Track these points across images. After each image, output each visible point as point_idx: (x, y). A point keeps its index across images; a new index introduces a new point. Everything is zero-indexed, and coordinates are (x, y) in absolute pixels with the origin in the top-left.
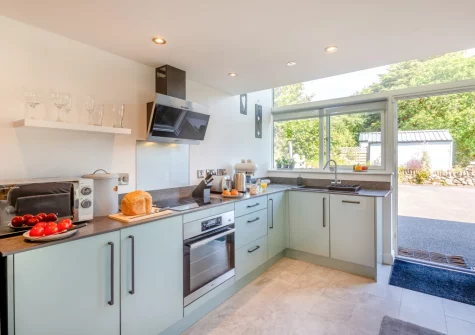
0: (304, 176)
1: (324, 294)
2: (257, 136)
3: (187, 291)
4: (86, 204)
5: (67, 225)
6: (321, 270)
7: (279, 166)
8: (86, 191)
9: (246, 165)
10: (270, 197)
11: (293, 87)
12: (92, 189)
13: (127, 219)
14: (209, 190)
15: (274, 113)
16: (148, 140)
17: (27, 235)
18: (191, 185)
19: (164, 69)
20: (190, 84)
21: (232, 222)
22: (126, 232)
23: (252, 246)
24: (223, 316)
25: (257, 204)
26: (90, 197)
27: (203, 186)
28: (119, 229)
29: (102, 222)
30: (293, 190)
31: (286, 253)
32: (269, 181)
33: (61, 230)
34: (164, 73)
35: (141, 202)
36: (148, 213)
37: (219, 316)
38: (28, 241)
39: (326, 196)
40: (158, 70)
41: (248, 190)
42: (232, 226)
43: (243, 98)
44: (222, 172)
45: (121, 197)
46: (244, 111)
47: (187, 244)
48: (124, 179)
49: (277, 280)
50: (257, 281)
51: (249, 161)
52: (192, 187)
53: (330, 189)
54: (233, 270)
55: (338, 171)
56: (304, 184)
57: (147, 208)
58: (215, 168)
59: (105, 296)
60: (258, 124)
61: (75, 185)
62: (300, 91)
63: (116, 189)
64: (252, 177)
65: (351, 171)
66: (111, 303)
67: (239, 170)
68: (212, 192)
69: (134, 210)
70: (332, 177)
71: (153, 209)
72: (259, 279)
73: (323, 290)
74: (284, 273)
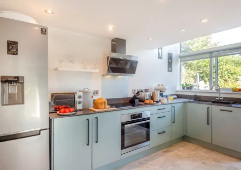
0: (198, 94)
1: (204, 163)
2: (169, 71)
3: (123, 147)
4: (80, 103)
5: (72, 110)
6: (205, 150)
7: (183, 88)
8: (80, 97)
9: (160, 87)
10: (173, 105)
11: (204, 38)
12: (82, 96)
13: (96, 110)
14: (138, 100)
15: (181, 57)
16: (107, 75)
17: (58, 112)
18: (129, 97)
19: (115, 40)
20: (128, 45)
21: (149, 116)
22: (95, 116)
23: (161, 131)
24: (142, 163)
25: (164, 109)
26: (81, 100)
27: (135, 97)
28: (92, 114)
29: (86, 111)
30: (189, 102)
31: (185, 138)
32: (176, 97)
33: (70, 111)
34: (115, 41)
35: (102, 103)
36: (105, 108)
37: (140, 163)
38: (59, 115)
39: (210, 106)
40: (113, 41)
41: (160, 100)
42: (148, 119)
43: (160, 50)
44: (147, 91)
45: (94, 100)
46: (160, 57)
47: (123, 125)
48: (96, 93)
49: (176, 152)
50: (164, 150)
51: (162, 85)
52: (129, 98)
53: (213, 102)
54: (149, 142)
55: (221, 91)
56: (198, 99)
57: (105, 106)
58: (143, 88)
59: (86, 142)
60: (170, 64)
61: (75, 94)
62: (209, 40)
63: (92, 97)
64: (164, 94)
65: (231, 92)
66: (88, 145)
67: (156, 90)
68: (140, 101)
69: (99, 106)
70: (217, 95)
71: (108, 107)
72: (166, 149)
73: (203, 161)
74: (181, 149)
